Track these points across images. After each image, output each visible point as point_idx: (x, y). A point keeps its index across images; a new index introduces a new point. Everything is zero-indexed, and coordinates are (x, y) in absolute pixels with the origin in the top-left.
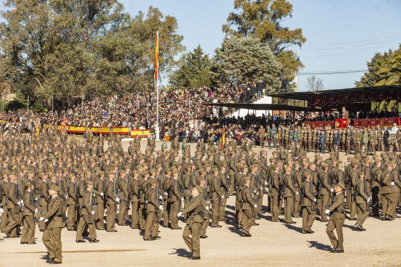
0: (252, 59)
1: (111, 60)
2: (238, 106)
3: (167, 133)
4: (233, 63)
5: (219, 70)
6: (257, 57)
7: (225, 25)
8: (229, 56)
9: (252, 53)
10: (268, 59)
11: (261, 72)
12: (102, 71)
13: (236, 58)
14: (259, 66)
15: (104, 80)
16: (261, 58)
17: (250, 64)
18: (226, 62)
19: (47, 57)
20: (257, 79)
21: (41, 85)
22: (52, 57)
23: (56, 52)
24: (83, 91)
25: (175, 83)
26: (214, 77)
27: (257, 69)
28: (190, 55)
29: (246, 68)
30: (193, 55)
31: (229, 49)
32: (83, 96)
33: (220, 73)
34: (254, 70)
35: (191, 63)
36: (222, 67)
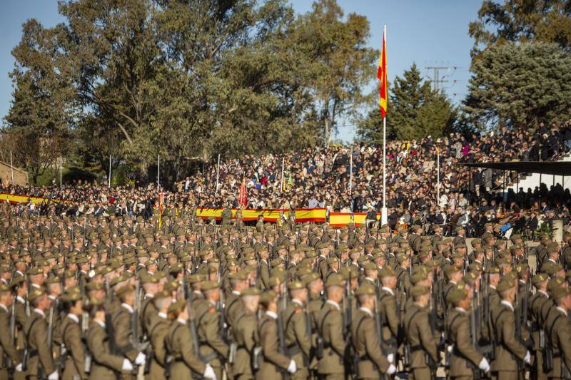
0: (546, 82)
1: (258, 90)
2: (525, 169)
3: (402, 219)
4: (510, 88)
5: (482, 104)
6: (556, 78)
7: (475, 24)
8: (501, 76)
9: (547, 70)
11: (564, 106)
12: (243, 112)
13: (515, 80)
14: (560, 94)
15: (247, 128)
16: (564, 80)
17: (543, 91)
18: (496, 87)
19: (144, 85)
20: (556, 119)
21: (128, 138)
22: (151, 86)
23: (160, 77)
24: (207, 149)
25: (368, 135)
26: (473, 116)
27: (556, 101)
28: (398, 83)
29: (535, 99)
30: (402, 83)
31: (501, 63)
32: (205, 157)
33: (485, 108)
34: (551, 103)
35: (400, 97)
36: (489, 98)
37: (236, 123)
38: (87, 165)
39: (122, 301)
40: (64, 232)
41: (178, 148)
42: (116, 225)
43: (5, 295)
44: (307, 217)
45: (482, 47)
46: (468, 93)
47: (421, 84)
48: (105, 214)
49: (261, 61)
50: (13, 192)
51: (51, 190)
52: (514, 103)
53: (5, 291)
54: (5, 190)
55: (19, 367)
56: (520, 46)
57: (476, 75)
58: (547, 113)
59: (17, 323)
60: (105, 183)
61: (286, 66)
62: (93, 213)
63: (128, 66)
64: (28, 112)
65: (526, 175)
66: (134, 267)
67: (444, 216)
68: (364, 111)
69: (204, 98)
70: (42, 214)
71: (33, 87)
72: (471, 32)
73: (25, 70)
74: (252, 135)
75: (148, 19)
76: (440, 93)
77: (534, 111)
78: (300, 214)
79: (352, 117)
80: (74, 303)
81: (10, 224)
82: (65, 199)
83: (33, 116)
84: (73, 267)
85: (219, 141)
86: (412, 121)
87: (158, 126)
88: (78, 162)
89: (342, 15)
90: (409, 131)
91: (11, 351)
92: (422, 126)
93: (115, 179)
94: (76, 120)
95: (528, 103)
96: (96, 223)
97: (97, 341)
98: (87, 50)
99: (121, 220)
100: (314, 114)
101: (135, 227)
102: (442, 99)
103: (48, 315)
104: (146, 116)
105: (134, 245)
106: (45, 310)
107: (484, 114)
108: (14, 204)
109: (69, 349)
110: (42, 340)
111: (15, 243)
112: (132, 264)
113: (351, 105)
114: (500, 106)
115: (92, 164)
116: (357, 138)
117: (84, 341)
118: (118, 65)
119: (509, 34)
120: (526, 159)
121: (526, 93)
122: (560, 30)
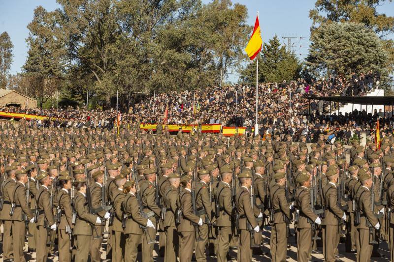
0: (357, 47)
1: (179, 51)
2: (344, 101)
3: (267, 131)
4: (334, 51)
5: (318, 61)
6: (363, 45)
7: (313, 11)
8: (329, 43)
9: (357, 40)
10: (375, 47)
11: (367, 62)
12: (170, 64)
13: (338, 46)
14: (365, 55)
15: (172, 74)
16: (367, 46)
17: (355, 53)
18: (326, 50)
19: (109, 47)
20: (363, 70)
21: (99, 80)
22: (113, 48)
23: (118, 42)
24: (147, 87)
25: (247, 79)
26: (312, 68)
27: (363, 59)
28: (266, 47)
29: (350, 58)
30: (268, 47)
31: (329, 35)
32: (146, 92)
33: (319, 63)
34: (360, 60)
35: (266, 56)
36: (322, 57)
37: (165, 71)
38: (73, 96)
39: (96, 180)
40: (59, 138)
41: (130, 86)
42: (91, 134)
43: (23, 176)
44: (209, 129)
45: (317, 25)
46: (309, 54)
47: (280, 48)
48: (84, 127)
49: (181, 33)
50: (27, 113)
51: (51, 111)
52: (337, 60)
53: (23, 173)
54: (22, 111)
55: (32, 220)
56: (341, 25)
57: (313, 43)
58: (357, 66)
59: (31, 193)
60: (84, 107)
61: (197, 36)
62: (77, 126)
63: (99, 35)
64: (37, 63)
65: (344, 104)
66: (102, 160)
68: (245, 64)
69: (146, 55)
70: (45, 126)
71: (40, 48)
72: (311, 16)
73: (35, 37)
74: (175, 79)
75: (111, 6)
76: (291, 53)
77: (349, 65)
78: (205, 128)
79: (237, 68)
80: (66, 181)
81: (26, 132)
82: (60, 117)
83: (40, 66)
84: (65, 159)
85: (155, 82)
86: (274, 70)
87: (117, 72)
88: (68, 94)
89: (231, 5)
90: (272, 77)
91: (27, 210)
92: (280, 74)
93: (90, 105)
94: (66, 68)
95: (346, 60)
96: (78, 132)
97: (80, 205)
98: (74, 25)
99: (94, 131)
100: (213, 66)
101: (102, 135)
102: (293, 57)
103: (50, 189)
104: (110, 66)
105: (102, 146)
106: (48, 185)
107: (319, 67)
108: (28, 120)
109: (63, 210)
110: (47, 204)
111: (29, 144)
112: (101, 158)
113: (236, 60)
114: (329, 62)
115: (76, 95)
116: (240, 81)
117: (72, 205)
118: (92, 35)
119: (334, 17)
120: (344, 95)
121: (344, 54)
122: (365, 16)
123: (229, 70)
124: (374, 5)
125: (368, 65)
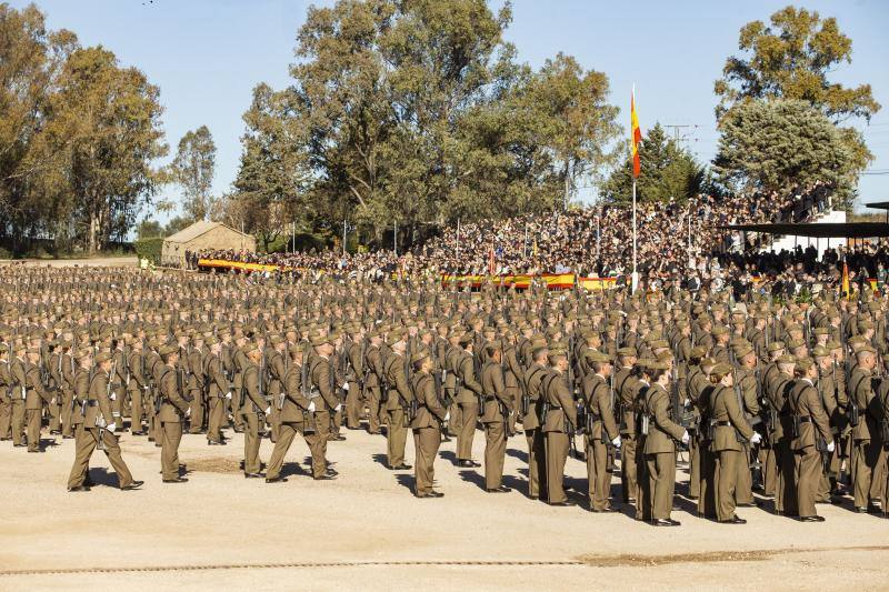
0: (797, 141)
1: (495, 151)
2: (779, 231)
4: (760, 148)
5: (732, 164)
6: (808, 137)
10: (829, 141)
11: (816, 166)
13: (766, 139)
14: (812, 153)
16: (816, 139)
17: (795, 150)
18: (747, 146)
19: (377, 147)
20: (808, 179)
21: (362, 202)
22: (385, 149)
23: (394, 139)
25: (611, 196)
26: (723, 176)
27: (808, 160)
29: (787, 159)
31: (751, 121)
32: (441, 221)
33: (736, 168)
34: (803, 162)
36: (739, 157)
44: (555, 282)
45: (728, 105)
46: (718, 152)
47: (666, 143)
49: (499, 121)
52: (765, 163)
56: (769, 104)
57: (725, 134)
58: (800, 173)
64: (255, 177)
65: (779, 237)
67: (698, 281)
68: (606, 172)
69: (440, 161)
71: (264, 152)
72: (716, 90)
73: (257, 134)
75: (381, 80)
76: (685, 152)
77: (785, 172)
78: (550, 280)
79: (593, 177)
83: (261, 181)
85: (457, 204)
86: (657, 182)
88: (305, 227)
90: (654, 192)
94: (304, 184)
95: (780, 163)
98: (318, 113)
100: (553, 175)
102: (687, 158)
107: (735, 174)
113: (592, 166)
114: (752, 166)
116: (598, 199)
118: (351, 128)
119: (756, 91)
120: (778, 221)
121: (777, 153)
122: (807, 88)
123: (579, 182)
124: (823, 70)
125: (818, 171)
